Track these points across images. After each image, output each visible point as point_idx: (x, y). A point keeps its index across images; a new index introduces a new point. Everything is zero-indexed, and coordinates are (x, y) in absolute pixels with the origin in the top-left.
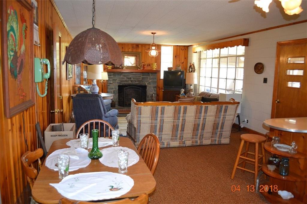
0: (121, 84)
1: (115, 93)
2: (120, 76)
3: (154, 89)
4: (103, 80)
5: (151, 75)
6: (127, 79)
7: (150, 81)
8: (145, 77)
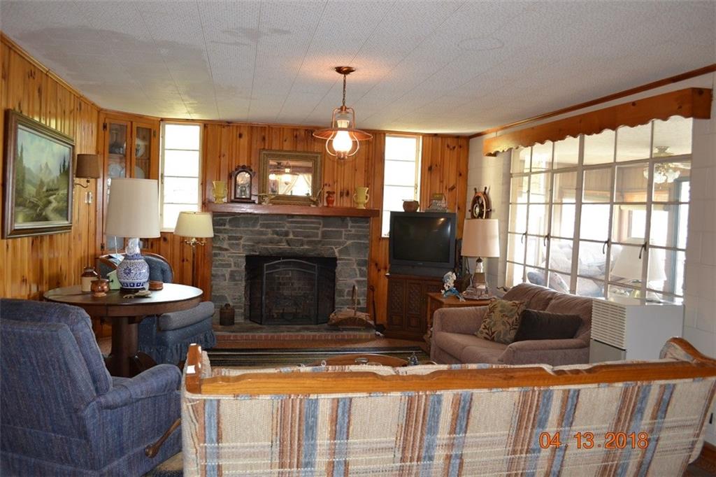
0: (255, 252)
1: (235, 280)
3: (360, 270)
4: (197, 239)
5: (350, 224)
7: (349, 242)
8: (331, 231)
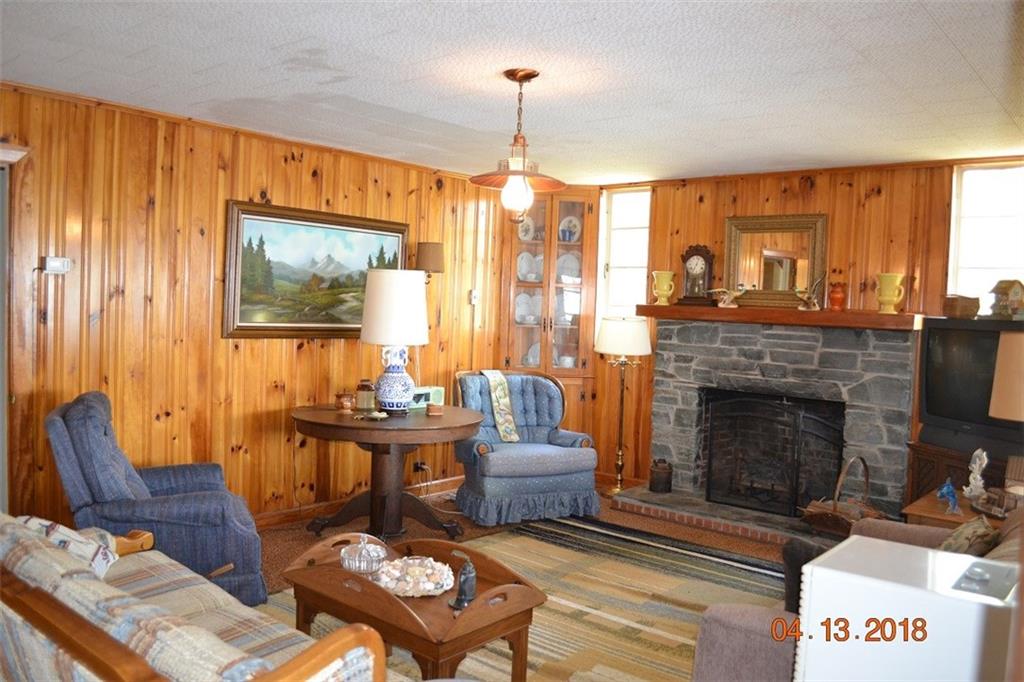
0: (712, 382)
1: (683, 425)
2: (712, 341)
3: (890, 431)
4: (626, 357)
5: (872, 341)
6: (743, 359)
7: (868, 376)
8: (836, 353)
